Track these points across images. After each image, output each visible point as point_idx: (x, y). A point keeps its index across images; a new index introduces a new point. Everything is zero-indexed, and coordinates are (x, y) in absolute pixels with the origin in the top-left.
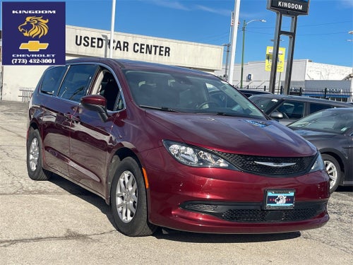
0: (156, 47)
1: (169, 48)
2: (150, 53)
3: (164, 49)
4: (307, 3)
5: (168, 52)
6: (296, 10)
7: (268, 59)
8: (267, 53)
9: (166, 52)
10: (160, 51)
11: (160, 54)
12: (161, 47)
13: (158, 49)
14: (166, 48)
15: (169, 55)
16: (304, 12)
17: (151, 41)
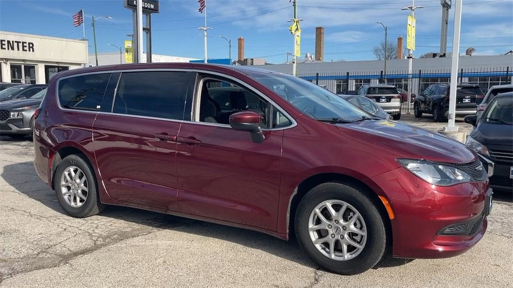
0: (18, 43)
1: (32, 44)
2: (13, 49)
3: (27, 45)
4: (157, 2)
5: (32, 47)
6: (149, 9)
7: (127, 52)
8: (126, 47)
9: (29, 47)
10: (23, 47)
11: (23, 50)
12: (23, 43)
13: (21, 45)
14: (29, 44)
15: (33, 51)
16: (156, 10)
17: (12, 37)
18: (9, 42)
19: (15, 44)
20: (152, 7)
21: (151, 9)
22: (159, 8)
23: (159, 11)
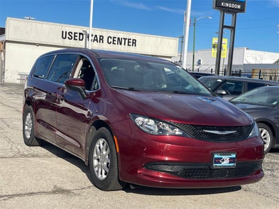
0: (125, 39)
1: (136, 41)
2: (121, 44)
3: (131, 41)
5: (135, 43)
7: (214, 47)
8: (213, 43)
12: (129, 39)
13: (127, 41)
14: (133, 40)
16: (242, 10)
17: (121, 35)
18: (119, 38)
19: (123, 40)
20: (239, 7)
21: (237, 9)
22: (246, 8)
23: (245, 11)
